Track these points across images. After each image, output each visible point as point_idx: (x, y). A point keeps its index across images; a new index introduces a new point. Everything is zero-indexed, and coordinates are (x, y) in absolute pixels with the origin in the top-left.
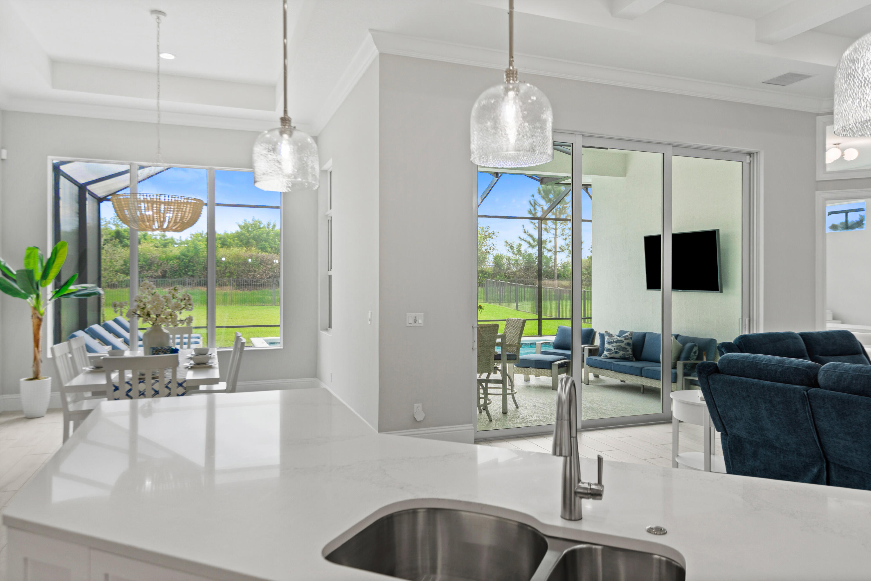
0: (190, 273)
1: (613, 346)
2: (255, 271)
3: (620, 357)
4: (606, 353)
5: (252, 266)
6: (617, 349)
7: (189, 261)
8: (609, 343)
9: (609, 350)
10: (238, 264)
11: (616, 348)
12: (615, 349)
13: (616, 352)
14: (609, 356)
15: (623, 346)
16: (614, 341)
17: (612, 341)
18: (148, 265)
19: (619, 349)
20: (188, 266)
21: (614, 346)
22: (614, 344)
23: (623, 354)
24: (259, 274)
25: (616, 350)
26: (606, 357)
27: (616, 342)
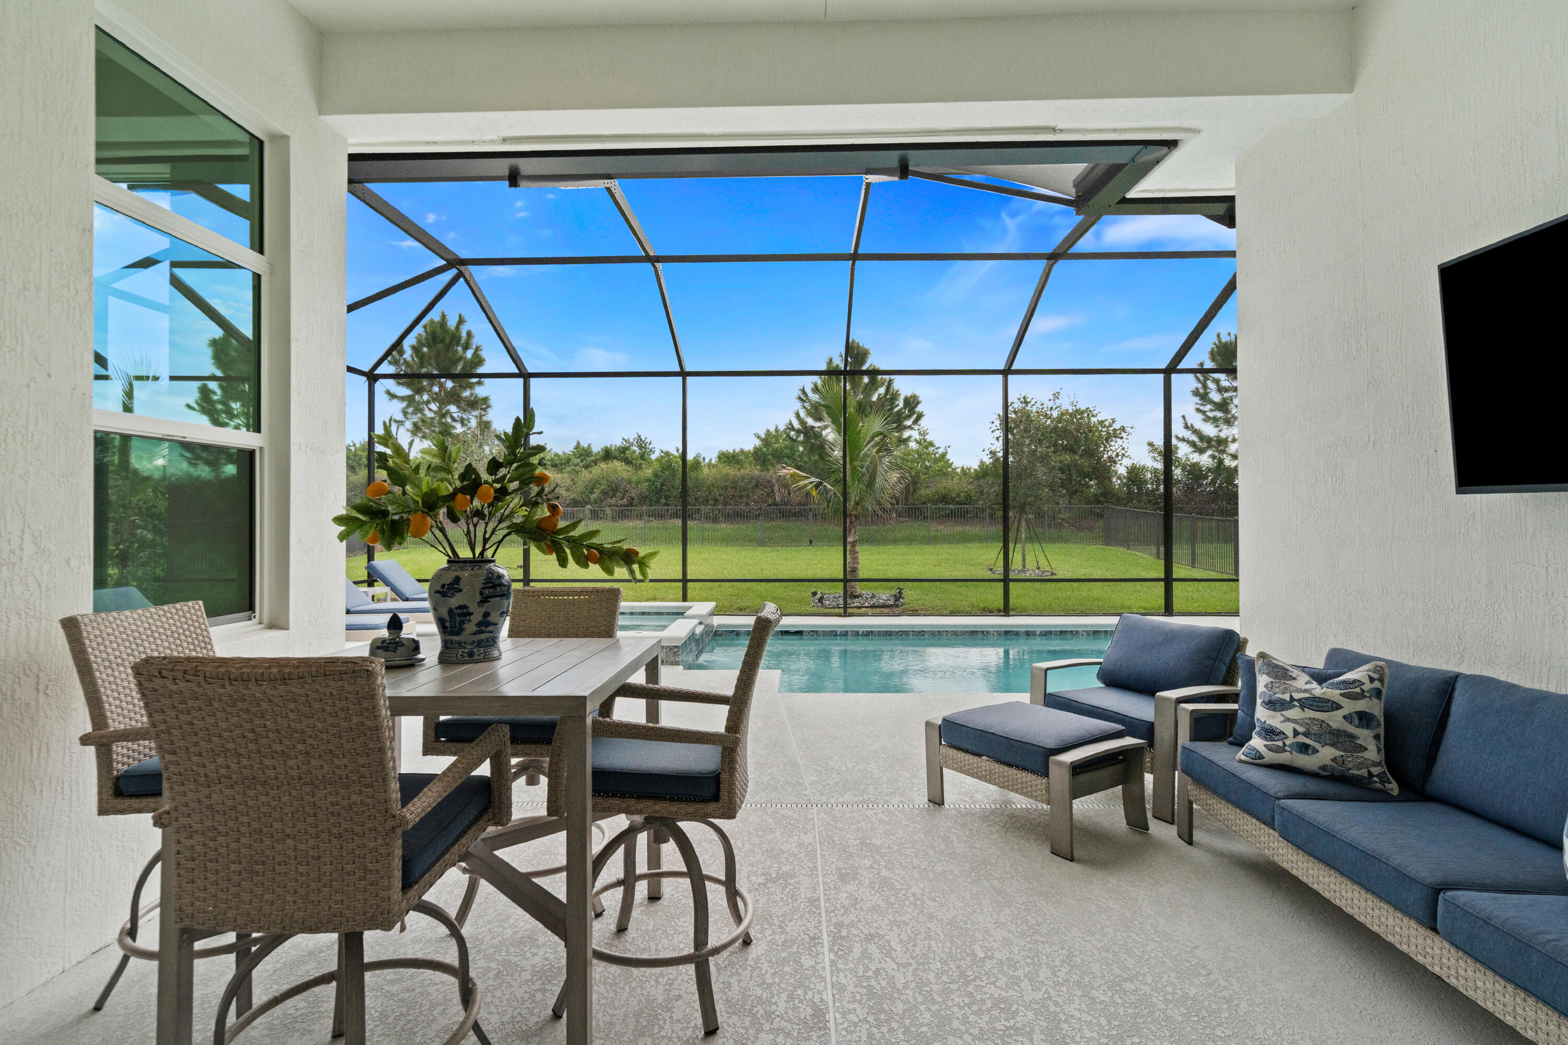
0: (663, 501)
1: (1288, 720)
2: (748, 497)
3: (1324, 768)
4: (1257, 742)
5: (745, 489)
6: (1306, 734)
7: (662, 485)
8: (1273, 705)
9: (1270, 733)
10: (726, 488)
11: (1300, 729)
12: (1296, 733)
13: (1304, 748)
14: (1269, 757)
15: (1334, 725)
16: (1292, 698)
17: (1287, 697)
18: (613, 490)
19: (1318, 738)
20: (661, 491)
21: (1295, 721)
22: (1294, 713)
23: (1334, 760)
24: (753, 501)
25: (1302, 739)
26: (1257, 761)
27: (1305, 704)
